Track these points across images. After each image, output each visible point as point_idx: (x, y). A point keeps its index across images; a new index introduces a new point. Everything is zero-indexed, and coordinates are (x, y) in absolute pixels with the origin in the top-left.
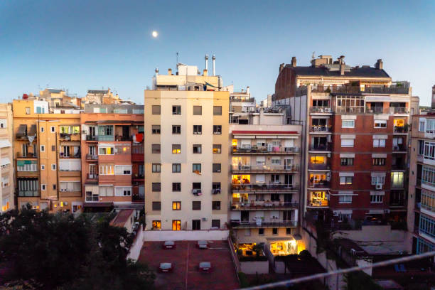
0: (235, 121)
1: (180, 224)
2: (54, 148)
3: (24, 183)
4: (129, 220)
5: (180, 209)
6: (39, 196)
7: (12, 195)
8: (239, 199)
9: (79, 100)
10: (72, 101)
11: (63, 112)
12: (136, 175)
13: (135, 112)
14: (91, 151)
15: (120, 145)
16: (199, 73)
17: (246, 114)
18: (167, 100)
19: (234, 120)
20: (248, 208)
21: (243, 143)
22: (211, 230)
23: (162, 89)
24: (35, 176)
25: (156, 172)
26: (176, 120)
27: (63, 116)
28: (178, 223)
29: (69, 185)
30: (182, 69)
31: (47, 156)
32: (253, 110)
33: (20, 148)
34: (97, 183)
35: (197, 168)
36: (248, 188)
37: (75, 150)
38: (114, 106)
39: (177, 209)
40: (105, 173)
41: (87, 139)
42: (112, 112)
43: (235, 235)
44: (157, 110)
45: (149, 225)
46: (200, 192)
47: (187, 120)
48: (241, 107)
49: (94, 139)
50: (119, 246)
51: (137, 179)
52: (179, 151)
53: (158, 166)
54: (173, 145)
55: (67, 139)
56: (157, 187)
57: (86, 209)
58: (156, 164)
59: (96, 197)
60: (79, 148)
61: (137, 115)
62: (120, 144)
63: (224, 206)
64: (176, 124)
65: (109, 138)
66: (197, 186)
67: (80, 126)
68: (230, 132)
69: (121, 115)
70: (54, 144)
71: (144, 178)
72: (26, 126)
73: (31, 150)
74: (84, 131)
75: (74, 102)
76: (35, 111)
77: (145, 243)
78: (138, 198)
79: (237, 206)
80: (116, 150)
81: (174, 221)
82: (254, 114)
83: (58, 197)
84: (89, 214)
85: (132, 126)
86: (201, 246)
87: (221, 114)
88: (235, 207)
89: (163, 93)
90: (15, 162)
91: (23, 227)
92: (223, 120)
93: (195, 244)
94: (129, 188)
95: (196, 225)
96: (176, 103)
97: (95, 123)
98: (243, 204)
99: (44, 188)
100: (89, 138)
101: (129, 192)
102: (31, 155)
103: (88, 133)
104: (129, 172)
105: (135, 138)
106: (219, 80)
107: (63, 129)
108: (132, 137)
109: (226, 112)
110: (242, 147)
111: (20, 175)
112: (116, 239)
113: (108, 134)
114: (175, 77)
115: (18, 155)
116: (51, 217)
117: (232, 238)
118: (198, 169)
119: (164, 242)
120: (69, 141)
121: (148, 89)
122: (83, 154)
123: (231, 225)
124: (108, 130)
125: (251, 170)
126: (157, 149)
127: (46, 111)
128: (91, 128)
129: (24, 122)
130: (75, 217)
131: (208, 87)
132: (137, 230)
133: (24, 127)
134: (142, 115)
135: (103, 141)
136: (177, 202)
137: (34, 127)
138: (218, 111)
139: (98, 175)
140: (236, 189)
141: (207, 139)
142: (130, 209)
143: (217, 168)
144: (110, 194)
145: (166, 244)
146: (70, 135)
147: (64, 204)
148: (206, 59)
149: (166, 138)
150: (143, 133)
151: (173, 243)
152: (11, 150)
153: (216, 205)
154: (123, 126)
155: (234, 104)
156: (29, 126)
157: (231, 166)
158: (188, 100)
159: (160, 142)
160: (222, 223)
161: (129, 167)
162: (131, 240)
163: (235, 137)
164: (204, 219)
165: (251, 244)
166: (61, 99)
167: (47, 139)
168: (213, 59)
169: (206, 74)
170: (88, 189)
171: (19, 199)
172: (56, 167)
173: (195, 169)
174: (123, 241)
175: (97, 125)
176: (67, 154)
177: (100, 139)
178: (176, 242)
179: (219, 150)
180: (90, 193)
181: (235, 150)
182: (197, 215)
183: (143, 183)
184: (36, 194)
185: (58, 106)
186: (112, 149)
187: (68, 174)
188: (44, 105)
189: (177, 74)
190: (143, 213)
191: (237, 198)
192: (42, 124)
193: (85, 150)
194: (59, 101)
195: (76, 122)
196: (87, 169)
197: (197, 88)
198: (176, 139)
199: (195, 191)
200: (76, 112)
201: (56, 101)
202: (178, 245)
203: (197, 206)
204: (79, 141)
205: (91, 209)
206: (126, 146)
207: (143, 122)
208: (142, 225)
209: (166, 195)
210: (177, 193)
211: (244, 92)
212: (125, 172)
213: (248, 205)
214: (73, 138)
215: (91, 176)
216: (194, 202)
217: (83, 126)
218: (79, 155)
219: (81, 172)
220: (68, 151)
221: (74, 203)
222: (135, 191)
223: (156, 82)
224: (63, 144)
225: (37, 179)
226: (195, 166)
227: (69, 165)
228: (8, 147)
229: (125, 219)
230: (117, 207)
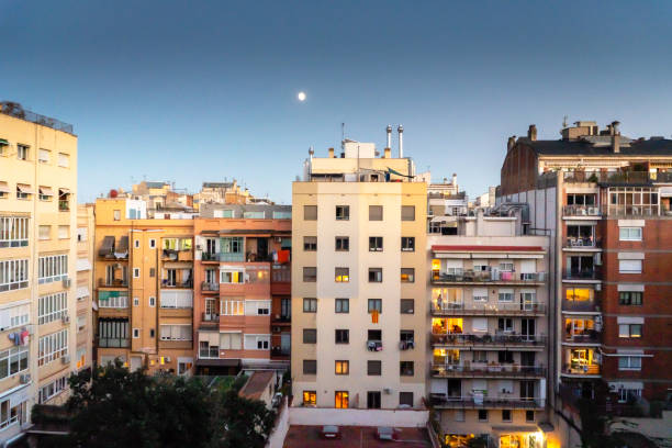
0: (435, 231)
1: (347, 398)
2: (153, 273)
3: (107, 326)
4: (267, 389)
5: (347, 373)
6: (129, 347)
7: (90, 345)
8: (444, 358)
9: (190, 197)
10: (180, 199)
11: (167, 217)
12: (278, 317)
13: (277, 215)
14: (209, 276)
15: (255, 268)
16: (377, 154)
17: (454, 218)
18: (327, 197)
19: (434, 229)
20: (459, 373)
21: (451, 265)
22: (399, 409)
23: (320, 179)
24: (124, 315)
25: (310, 311)
26: (342, 228)
27: (167, 222)
28: (345, 395)
29: (174, 330)
30: (350, 149)
31: (143, 284)
32: (465, 211)
33: (103, 271)
34: (215, 328)
35: (375, 306)
36: (460, 340)
37: (184, 276)
38: (244, 208)
39: (342, 373)
40: (229, 312)
41: (203, 259)
42: (242, 216)
43: (437, 419)
44: (311, 213)
45: (297, 399)
46: (380, 345)
47: (360, 228)
48: (443, 207)
49: (214, 259)
50: (253, 432)
51: (280, 322)
52: (346, 278)
53: (313, 303)
54: (337, 269)
55: (172, 258)
56: (310, 336)
57: (199, 368)
58: (310, 299)
59: (215, 351)
60: (191, 271)
61: (280, 221)
62: (254, 266)
63: (420, 370)
64: (342, 234)
65: (236, 256)
66: (375, 335)
67: (193, 238)
68: (429, 248)
69: (255, 221)
70: (154, 266)
71: (290, 320)
72: (113, 238)
73: (119, 275)
74: (198, 247)
75: (183, 201)
76: (128, 216)
77: (291, 427)
78: (280, 353)
79: (441, 370)
80: (246, 277)
81: (337, 392)
82: (468, 218)
83: (157, 349)
84: (204, 378)
85: (272, 237)
86: (382, 436)
87: (414, 219)
88: (437, 372)
89: (323, 186)
90: (96, 292)
91: (108, 395)
92: (418, 228)
93: (373, 433)
94: (266, 337)
95: (374, 400)
96: (342, 202)
97: (216, 233)
98: (451, 368)
99: (136, 335)
100: (207, 257)
101: (266, 343)
102: (119, 283)
103: (205, 249)
104: (266, 311)
105: (276, 257)
106: (410, 164)
107: (168, 243)
108: (272, 255)
109: (421, 214)
110: (448, 273)
111: (101, 314)
112: (250, 420)
113: (235, 250)
114: (339, 160)
115: (100, 284)
116: (150, 382)
117: (433, 423)
118: (377, 308)
119: (322, 427)
120: (176, 260)
121: (298, 180)
122: (197, 283)
123: (432, 402)
124: (235, 244)
125: (464, 311)
126: (311, 275)
127: (143, 216)
128: (209, 241)
129: (110, 233)
130: (186, 380)
131: (393, 176)
132: (279, 406)
133: (110, 240)
134: (289, 221)
135: (227, 262)
136: (342, 362)
137: (126, 240)
138: (408, 214)
139: (218, 315)
140: (439, 342)
141: (391, 259)
142: (267, 370)
143: (407, 306)
144: (236, 346)
145: (325, 430)
146: (177, 253)
147: (166, 361)
148: (389, 131)
149: (326, 258)
150: (290, 249)
151: (336, 430)
152: (89, 276)
153: (406, 368)
154: (258, 238)
155: (433, 202)
156: (118, 239)
157: (431, 304)
158: (361, 198)
159: (315, 262)
160: (417, 399)
161: (266, 304)
162: (271, 421)
163: (437, 256)
164: (387, 391)
165: (465, 436)
166: (165, 198)
167: (144, 258)
168: (400, 131)
169: (388, 154)
170: (203, 337)
171: (100, 351)
172: (156, 301)
173: (371, 307)
174: (259, 423)
175: (218, 236)
176: (172, 281)
177: (223, 259)
178: (341, 428)
179: (411, 277)
180: (206, 344)
181: (436, 278)
182: (375, 384)
183: (288, 329)
184: (124, 343)
185: (159, 208)
186: (240, 274)
187: (172, 313)
188: (141, 206)
189: (343, 156)
190: (288, 377)
191: (440, 357)
192: (138, 235)
193: (200, 275)
194: (161, 200)
195: (187, 232)
196: (201, 305)
197: (375, 177)
198: (342, 259)
199: (373, 343)
200: (187, 217)
201: (156, 201)
202: (346, 432)
203: (375, 368)
204: (191, 262)
205: (207, 370)
206: (263, 270)
207: (290, 232)
208: (287, 398)
209: (326, 349)
210: (342, 347)
211: (447, 182)
212: (260, 311)
213: (461, 370)
214: (183, 257)
215: (208, 317)
216: (370, 362)
217: (197, 237)
218: (190, 284)
219: (193, 309)
220: (174, 277)
221: (181, 360)
222: (276, 341)
223: (309, 168)
224: (168, 266)
225: (126, 320)
226: (372, 303)
227: (175, 298)
228: (87, 271)
229: (261, 388)
230: (247, 367)
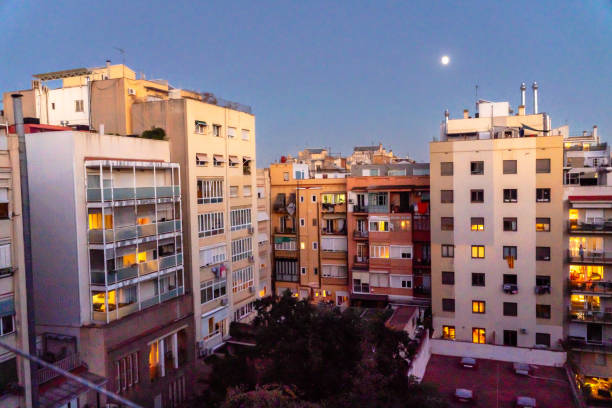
0: (573, 182)
1: (484, 335)
2: (315, 222)
3: (283, 264)
4: (410, 322)
5: (484, 312)
6: (299, 282)
7: (269, 278)
8: (583, 303)
9: (344, 161)
10: (335, 162)
11: (325, 177)
12: (419, 260)
13: (416, 172)
14: (360, 226)
15: (398, 218)
16: (511, 112)
17: (593, 169)
18: (462, 155)
19: (572, 179)
20: (599, 319)
21: (589, 215)
22: (535, 348)
23: (454, 139)
24: (293, 256)
25: (448, 256)
26: (477, 182)
27: (325, 181)
28: (482, 332)
29: (332, 270)
30: (485, 109)
31: (307, 229)
32: (606, 162)
33: (278, 219)
34: (365, 268)
35: (510, 253)
36: (599, 288)
37: (339, 225)
38: (388, 167)
39: (479, 312)
40: (377, 255)
41: (355, 211)
42: (386, 174)
43: (575, 361)
44: (448, 169)
45: (437, 332)
46: (516, 288)
47: (495, 181)
48: (583, 159)
49: (363, 211)
50: (398, 357)
51: (420, 265)
52: (481, 227)
53: (450, 249)
54: (472, 219)
55: (331, 210)
56: (448, 278)
57: (353, 301)
58: (448, 246)
59: (366, 287)
60: (345, 221)
61: (420, 177)
62: (398, 217)
63: (557, 314)
64: (477, 187)
65: (382, 209)
66: (510, 281)
67: (346, 194)
68: (566, 198)
69: (397, 177)
70: (316, 217)
71: (430, 264)
72: (284, 195)
73: (289, 224)
74: (350, 201)
75: (338, 163)
76: (294, 177)
77: (433, 356)
78: (422, 292)
79: (580, 315)
80: (391, 226)
81: (474, 329)
82: (608, 168)
83: (320, 285)
84: (358, 309)
85: (413, 192)
86: (518, 372)
88: (576, 317)
89: (457, 144)
90: (273, 238)
91: (283, 318)
92: (554, 179)
93: (509, 367)
94: (409, 278)
95: (510, 339)
96: (477, 158)
97: (364, 189)
98: (590, 313)
99: (304, 272)
100: (357, 209)
101: (409, 283)
102: (288, 231)
103: (356, 203)
104: (409, 256)
105: (416, 209)
106: (545, 119)
107: (326, 198)
108: (413, 207)
109: (557, 167)
110: (586, 222)
111: (277, 255)
112: (395, 347)
113: (381, 203)
114: (474, 120)
115: (276, 231)
116: (312, 309)
117: (571, 366)
118: (513, 254)
119: (460, 358)
120: (333, 213)
121: (435, 141)
122: (350, 230)
123: (568, 344)
124: (381, 198)
125: (604, 260)
126: (448, 223)
127: (306, 176)
128: (359, 196)
129: (282, 191)
130: (342, 311)
131: (527, 131)
132: (421, 336)
133: (282, 196)
134: (427, 177)
135: (375, 213)
136: (479, 302)
137: (293, 197)
138: (543, 166)
139: (368, 257)
140: (577, 288)
141: (526, 209)
142: (411, 306)
143: (543, 253)
144: (384, 284)
145: (464, 361)
146: (333, 206)
147: (327, 293)
148: (522, 89)
149: (462, 209)
150: (429, 201)
151: (473, 361)
152: (268, 224)
153: (543, 312)
154: (400, 193)
155: (570, 154)
156: (288, 195)
157: (568, 252)
158: (495, 154)
159: (452, 214)
160: (554, 340)
161: (409, 249)
162: (414, 349)
163: (574, 206)
164: (523, 332)
165: (606, 380)
166: (323, 161)
167: (308, 210)
168: (534, 88)
169: (522, 111)
170: (356, 275)
171: (277, 284)
172: (318, 245)
173: (507, 254)
174: (403, 350)
175: (366, 191)
176: (330, 230)
177: (371, 210)
178: (479, 361)
179: (546, 226)
180: (358, 281)
181: (574, 227)
182: (511, 323)
183: (428, 271)
184: (295, 278)
185: (319, 170)
186: (386, 224)
187: (330, 256)
188: (304, 168)
189: (477, 116)
190: (429, 313)
191: (578, 303)
192: (302, 192)
193: (352, 225)
194: (320, 163)
195: (342, 189)
196: (356, 249)
197: (508, 134)
198: (477, 209)
199: (508, 287)
200: (341, 176)
201: (316, 164)
202: (480, 363)
203: (510, 309)
204: (345, 213)
205: (360, 302)
206: (406, 220)
207: (428, 187)
208: (428, 331)
209: (463, 290)
210: (478, 289)
211: (586, 134)
212: (404, 255)
213: (602, 315)
214: (338, 209)
215: (360, 259)
216: (506, 304)
217: (349, 193)
218: (344, 232)
219: (347, 253)
220: (332, 224)
221: (339, 293)
222: (417, 281)
223: (445, 129)
224: (325, 217)
225: (296, 260)
226: (507, 250)
227: (332, 243)
228: (265, 221)
229: (405, 321)
230: (393, 302)
